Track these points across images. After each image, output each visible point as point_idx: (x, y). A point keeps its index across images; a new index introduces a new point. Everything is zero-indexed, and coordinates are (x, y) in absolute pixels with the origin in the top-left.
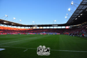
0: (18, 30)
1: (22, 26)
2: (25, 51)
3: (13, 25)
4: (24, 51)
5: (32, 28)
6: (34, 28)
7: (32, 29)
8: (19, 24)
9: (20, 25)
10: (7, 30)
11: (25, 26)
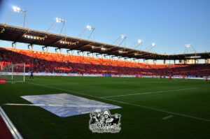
0: (148, 67)
1: (156, 57)
2: (167, 117)
3: (138, 57)
4: (164, 118)
5: (183, 62)
6: (191, 62)
7: (185, 64)
8: (150, 54)
9: (152, 55)
10: (125, 67)
11: (165, 58)
